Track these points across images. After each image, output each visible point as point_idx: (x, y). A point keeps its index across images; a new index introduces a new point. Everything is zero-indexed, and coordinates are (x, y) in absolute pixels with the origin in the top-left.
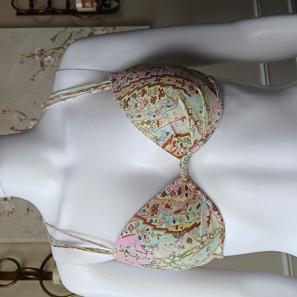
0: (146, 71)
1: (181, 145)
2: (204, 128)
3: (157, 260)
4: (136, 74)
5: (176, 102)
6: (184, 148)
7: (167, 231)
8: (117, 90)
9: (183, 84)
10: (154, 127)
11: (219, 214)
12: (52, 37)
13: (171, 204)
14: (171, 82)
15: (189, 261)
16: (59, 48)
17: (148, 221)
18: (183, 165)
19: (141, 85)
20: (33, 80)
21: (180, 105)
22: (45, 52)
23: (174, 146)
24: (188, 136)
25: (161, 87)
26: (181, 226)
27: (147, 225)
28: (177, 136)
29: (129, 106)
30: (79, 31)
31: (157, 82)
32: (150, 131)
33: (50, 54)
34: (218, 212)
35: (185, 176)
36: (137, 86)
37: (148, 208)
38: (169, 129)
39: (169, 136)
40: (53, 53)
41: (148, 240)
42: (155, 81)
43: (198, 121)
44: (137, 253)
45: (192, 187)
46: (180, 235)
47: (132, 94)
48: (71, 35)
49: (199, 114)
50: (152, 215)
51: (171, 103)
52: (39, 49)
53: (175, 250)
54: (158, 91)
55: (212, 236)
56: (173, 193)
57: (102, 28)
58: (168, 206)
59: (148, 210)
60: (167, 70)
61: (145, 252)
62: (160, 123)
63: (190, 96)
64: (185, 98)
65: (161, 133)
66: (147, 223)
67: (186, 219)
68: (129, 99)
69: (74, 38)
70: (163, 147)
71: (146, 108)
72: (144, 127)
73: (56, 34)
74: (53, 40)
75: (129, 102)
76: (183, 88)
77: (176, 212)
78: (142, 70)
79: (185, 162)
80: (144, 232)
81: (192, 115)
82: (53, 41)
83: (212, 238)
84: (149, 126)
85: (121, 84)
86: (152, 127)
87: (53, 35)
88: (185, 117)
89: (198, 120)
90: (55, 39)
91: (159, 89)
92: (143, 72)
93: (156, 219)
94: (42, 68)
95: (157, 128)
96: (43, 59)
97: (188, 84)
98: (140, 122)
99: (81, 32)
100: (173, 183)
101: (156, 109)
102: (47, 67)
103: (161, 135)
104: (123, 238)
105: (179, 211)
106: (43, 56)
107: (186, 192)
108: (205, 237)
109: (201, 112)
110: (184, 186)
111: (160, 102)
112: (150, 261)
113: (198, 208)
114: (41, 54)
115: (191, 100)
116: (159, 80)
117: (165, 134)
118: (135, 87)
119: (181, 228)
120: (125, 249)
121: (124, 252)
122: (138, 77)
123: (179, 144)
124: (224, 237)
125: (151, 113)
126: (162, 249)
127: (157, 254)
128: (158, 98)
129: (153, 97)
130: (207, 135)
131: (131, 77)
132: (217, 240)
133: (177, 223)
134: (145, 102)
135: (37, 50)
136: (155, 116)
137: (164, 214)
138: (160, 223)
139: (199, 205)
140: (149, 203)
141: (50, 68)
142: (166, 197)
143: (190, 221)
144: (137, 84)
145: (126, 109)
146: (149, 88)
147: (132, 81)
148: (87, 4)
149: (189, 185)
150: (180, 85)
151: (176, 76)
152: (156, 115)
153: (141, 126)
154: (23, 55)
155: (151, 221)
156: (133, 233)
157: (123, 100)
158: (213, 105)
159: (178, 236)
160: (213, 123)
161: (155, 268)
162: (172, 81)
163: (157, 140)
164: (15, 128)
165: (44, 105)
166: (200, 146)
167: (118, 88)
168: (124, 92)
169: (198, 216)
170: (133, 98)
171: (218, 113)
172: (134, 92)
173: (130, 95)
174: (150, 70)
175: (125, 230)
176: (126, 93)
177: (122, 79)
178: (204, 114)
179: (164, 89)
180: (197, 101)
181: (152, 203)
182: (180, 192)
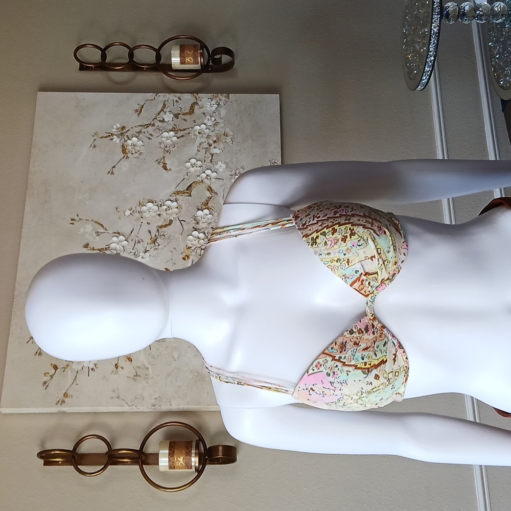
1: (369, 283)
3: (345, 397)
4: (322, 212)
5: (366, 241)
6: (372, 287)
7: (356, 367)
8: (303, 227)
9: (372, 225)
11: (404, 352)
12: (138, 107)
14: (361, 222)
16: (147, 126)
17: (337, 358)
18: (369, 303)
20: (112, 173)
22: (128, 130)
23: (362, 284)
25: (351, 226)
26: (370, 363)
28: (366, 274)
30: (177, 99)
31: (347, 222)
33: (135, 133)
38: (358, 267)
39: (358, 275)
40: (140, 132)
41: (337, 376)
42: (345, 220)
44: (324, 390)
45: (378, 325)
46: (368, 371)
47: (321, 232)
48: (164, 105)
49: (387, 254)
50: (341, 352)
51: (362, 242)
52: (118, 126)
54: (349, 230)
55: (397, 374)
56: (360, 331)
57: (210, 95)
59: (336, 347)
60: (355, 210)
61: (333, 388)
62: (350, 261)
66: (336, 360)
67: (374, 356)
68: (317, 237)
69: (168, 109)
70: (351, 285)
71: (336, 246)
72: (333, 264)
73: (141, 104)
74: (139, 111)
76: (373, 228)
77: (364, 350)
78: (329, 209)
80: (333, 369)
81: (381, 255)
82: (139, 114)
84: (338, 264)
87: (139, 104)
88: (374, 257)
91: (350, 228)
94: (124, 155)
96: (126, 141)
97: (376, 224)
99: (178, 100)
100: (360, 322)
101: (347, 247)
102: (132, 154)
104: (309, 375)
106: (126, 139)
107: (373, 330)
108: (391, 373)
110: (371, 324)
112: (337, 398)
113: (384, 345)
114: (122, 134)
115: (379, 240)
116: (349, 219)
118: (324, 226)
120: (310, 387)
121: (308, 390)
122: (326, 215)
123: (367, 283)
124: (408, 376)
127: (346, 390)
128: (349, 237)
130: (394, 275)
131: (318, 215)
132: (401, 378)
133: (366, 360)
134: (335, 241)
135: (115, 127)
140: (337, 340)
141: (137, 155)
142: (353, 334)
143: (377, 358)
145: (314, 246)
147: (319, 219)
148: (188, 60)
149: (376, 323)
150: (369, 226)
151: (365, 216)
154: (96, 134)
155: (340, 357)
157: (310, 237)
158: (399, 245)
160: (399, 263)
162: (362, 221)
163: (345, 277)
164: (91, 246)
165: (130, 212)
166: (387, 285)
167: (303, 225)
168: (312, 229)
169: (384, 354)
170: (322, 236)
171: (404, 253)
172: (323, 231)
173: (319, 233)
174: (338, 209)
175: (311, 368)
176: (313, 231)
177: (306, 216)
178: (392, 253)
179: (355, 229)
180: (385, 241)
181: (340, 340)
182: (367, 330)
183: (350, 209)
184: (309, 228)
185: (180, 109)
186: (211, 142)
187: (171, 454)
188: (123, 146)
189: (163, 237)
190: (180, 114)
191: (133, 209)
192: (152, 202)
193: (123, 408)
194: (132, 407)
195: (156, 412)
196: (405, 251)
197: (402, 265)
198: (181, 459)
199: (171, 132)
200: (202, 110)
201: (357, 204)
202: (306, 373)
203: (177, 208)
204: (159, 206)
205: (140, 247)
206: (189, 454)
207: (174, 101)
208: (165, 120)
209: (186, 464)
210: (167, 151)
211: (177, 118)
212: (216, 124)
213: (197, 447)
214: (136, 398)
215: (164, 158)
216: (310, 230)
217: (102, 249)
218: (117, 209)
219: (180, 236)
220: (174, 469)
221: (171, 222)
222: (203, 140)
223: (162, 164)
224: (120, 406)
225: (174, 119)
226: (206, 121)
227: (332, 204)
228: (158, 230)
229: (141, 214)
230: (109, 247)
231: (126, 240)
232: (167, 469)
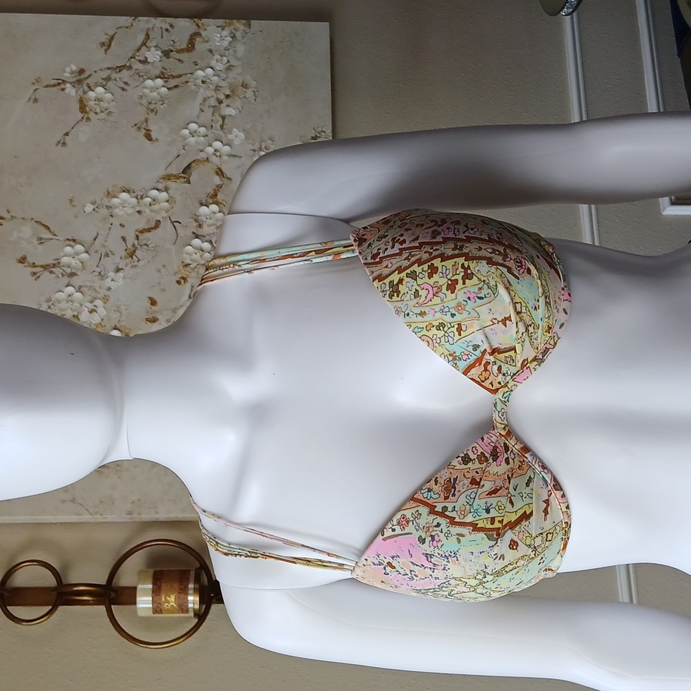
0: (430, 228)
1: (500, 369)
2: (541, 337)
3: (452, 582)
4: (410, 232)
5: (494, 290)
6: (504, 375)
7: (475, 528)
8: (372, 261)
9: (505, 256)
10: (451, 335)
11: (563, 496)
12: (104, 39)
13: (481, 479)
14: (483, 253)
15: (508, 583)
16: (120, 69)
18: (500, 405)
19: (426, 256)
20: (64, 144)
21: (501, 296)
22: (90, 76)
23: (486, 370)
24: (512, 353)
25: (466, 260)
26: (500, 519)
27: (436, 516)
28: (494, 351)
29: (402, 293)
30: (167, 26)
31: (457, 252)
32: (443, 342)
33: (101, 81)
34: (562, 493)
35: (504, 426)
36: (417, 257)
37: (436, 484)
38: (478, 338)
39: (478, 353)
40: (108, 79)
41: (439, 544)
42: (453, 249)
43: (530, 325)
44: (413, 567)
45: (515, 446)
46: (498, 535)
47: (408, 271)
48: (148, 37)
49: (533, 313)
50: (446, 498)
51: (485, 291)
52: (74, 68)
53: (489, 561)
54: (460, 270)
55: (549, 538)
56: (482, 458)
57: (220, 22)
58: (475, 482)
59: (437, 489)
60: (472, 229)
61: (431, 566)
62: (463, 328)
63: (518, 279)
64: (509, 282)
65: (465, 346)
66: (437, 513)
67: (509, 505)
68: (401, 281)
69: (154, 43)
70: (465, 373)
71: (436, 300)
72: (430, 334)
73: (111, 33)
74: (107, 45)
75: (400, 285)
76: (506, 263)
77: (490, 493)
78: (422, 225)
79: (503, 399)
80: (431, 529)
81: (522, 314)
82: (106, 50)
83: (550, 541)
84: (441, 333)
85: (379, 249)
86: (446, 334)
87: (106, 34)
88: (509, 318)
89: (531, 323)
90: (109, 46)
91: (463, 265)
92: (426, 231)
93: (453, 505)
94: (82, 115)
95: (457, 337)
96: (85, 93)
97: (512, 255)
98: (424, 325)
99: (170, 29)
100: (483, 439)
101: (456, 301)
102: (96, 113)
103: (464, 350)
104: (384, 540)
105: (494, 492)
106: (86, 88)
107: (506, 456)
108: (540, 538)
109: (535, 308)
110: (502, 445)
111: (465, 290)
112: (438, 582)
113: (528, 485)
114: (79, 82)
115: (519, 287)
116: (462, 247)
117: (470, 349)
118: (413, 259)
119: (499, 521)
120: (386, 561)
121: (382, 567)
122: (417, 239)
123: (495, 368)
124: (568, 539)
125: (447, 310)
126: (465, 560)
127: (455, 570)
128: (460, 282)
129: (451, 280)
130: (546, 351)
131: (402, 239)
133: (493, 513)
134: (435, 289)
135: (68, 69)
136: (455, 315)
137: (468, 497)
138: (463, 513)
139: (530, 480)
140: (438, 476)
141: (103, 115)
142: (470, 465)
143: (515, 509)
144: (417, 253)
145: (395, 298)
146: (443, 263)
147: (404, 246)
149: (511, 442)
150: (499, 259)
151: (490, 240)
152: (456, 313)
153: (425, 332)
154: (38, 81)
155: (445, 508)
156: (407, 530)
157: (387, 281)
158: (554, 294)
159: (495, 536)
160: (556, 329)
161: (443, 596)
162: (485, 249)
163: (453, 358)
164: (30, 260)
165: (93, 207)
166: (532, 370)
167: (374, 257)
168: (390, 266)
169: (528, 500)
170: (409, 279)
171: (564, 310)
172: (412, 269)
173: (404, 274)
174: (439, 226)
175: (390, 526)
176: (393, 269)
177: (380, 238)
178: (541, 311)
179: (472, 266)
180: (529, 288)
181: (444, 475)
182: (495, 455)
183: (462, 228)
184: (384, 264)
185: (172, 42)
186: (222, 97)
187: (156, 592)
188: (81, 101)
189: (145, 247)
190: (172, 51)
191: (98, 202)
192: (128, 191)
193: (81, 517)
194: (94, 516)
195: (134, 522)
196: (565, 305)
197: (560, 332)
198: (172, 598)
199: (159, 80)
200: (207, 46)
201: (476, 217)
202: (380, 535)
203: (168, 201)
204: (139, 197)
205: (109, 263)
206: (184, 591)
207: (164, 31)
208: (148, 60)
209: (179, 606)
210: (152, 110)
211: (168, 58)
212: (230, 68)
213: (197, 579)
214: (101, 502)
215: (146, 121)
216: (386, 267)
217: (48, 265)
218: (71, 201)
219: (172, 246)
220: (162, 613)
221: (158, 223)
222: (210, 93)
223: (143, 131)
224: (76, 514)
225: (164, 58)
226: (213, 63)
227: (427, 216)
228: (137, 237)
229: (110, 210)
230: (59, 263)
231: (87, 252)
232: (150, 613)
